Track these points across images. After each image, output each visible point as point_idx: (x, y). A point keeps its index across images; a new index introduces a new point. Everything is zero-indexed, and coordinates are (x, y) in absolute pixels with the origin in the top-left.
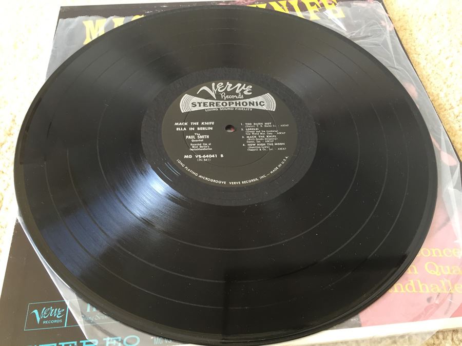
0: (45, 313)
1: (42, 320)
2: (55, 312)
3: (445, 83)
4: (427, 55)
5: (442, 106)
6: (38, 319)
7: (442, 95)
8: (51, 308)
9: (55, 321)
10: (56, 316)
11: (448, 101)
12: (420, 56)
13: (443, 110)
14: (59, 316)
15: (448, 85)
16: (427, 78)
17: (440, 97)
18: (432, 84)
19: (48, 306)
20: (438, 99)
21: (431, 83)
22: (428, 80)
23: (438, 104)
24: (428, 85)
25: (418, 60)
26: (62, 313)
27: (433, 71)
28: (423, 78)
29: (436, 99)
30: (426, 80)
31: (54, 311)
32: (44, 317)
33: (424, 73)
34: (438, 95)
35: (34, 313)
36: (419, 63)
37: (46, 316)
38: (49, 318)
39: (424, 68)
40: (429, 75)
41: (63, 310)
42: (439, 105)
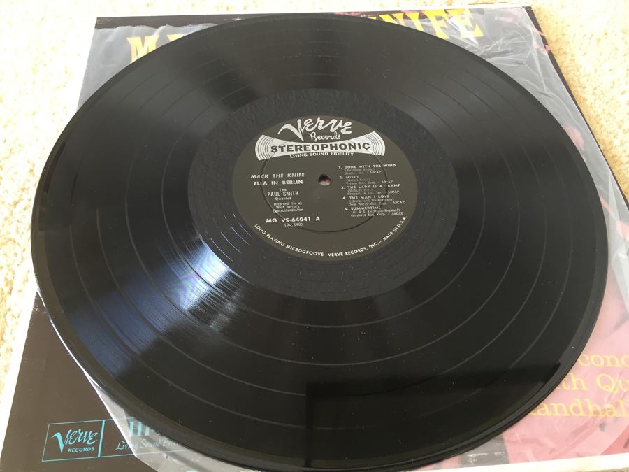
0: (71, 438)
1: (66, 447)
2: (85, 436)
3: (620, 127)
4: (595, 89)
5: (617, 158)
6: (61, 446)
7: (616, 143)
8: (80, 430)
9: (85, 449)
10: (86, 442)
11: (625, 151)
12: (586, 89)
13: (618, 163)
14: (90, 441)
15: (624, 130)
16: (595, 120)
17: (614, 145)
18: (603, 129)
19: (75, 428)
20: (612, 148)
21: (602, 126)
22: (598, 123)
23: (610, 155)
24: (598, 129)
25: (583, 96)
26: (94, 438)
27: (604, 110)
28: (589, 120)
29: (608, 148)
30: (595, 123)
31: (83, 435)
32: (70, 443)
33: (592, 112)
34: (611, 143)
35: (56, 437)
36: (584, 100)
37: (72, 441)
38: (77, 445)
39: (591, 107)
40: (598, 116)
41: (96, 434)
42: (613, 157)
